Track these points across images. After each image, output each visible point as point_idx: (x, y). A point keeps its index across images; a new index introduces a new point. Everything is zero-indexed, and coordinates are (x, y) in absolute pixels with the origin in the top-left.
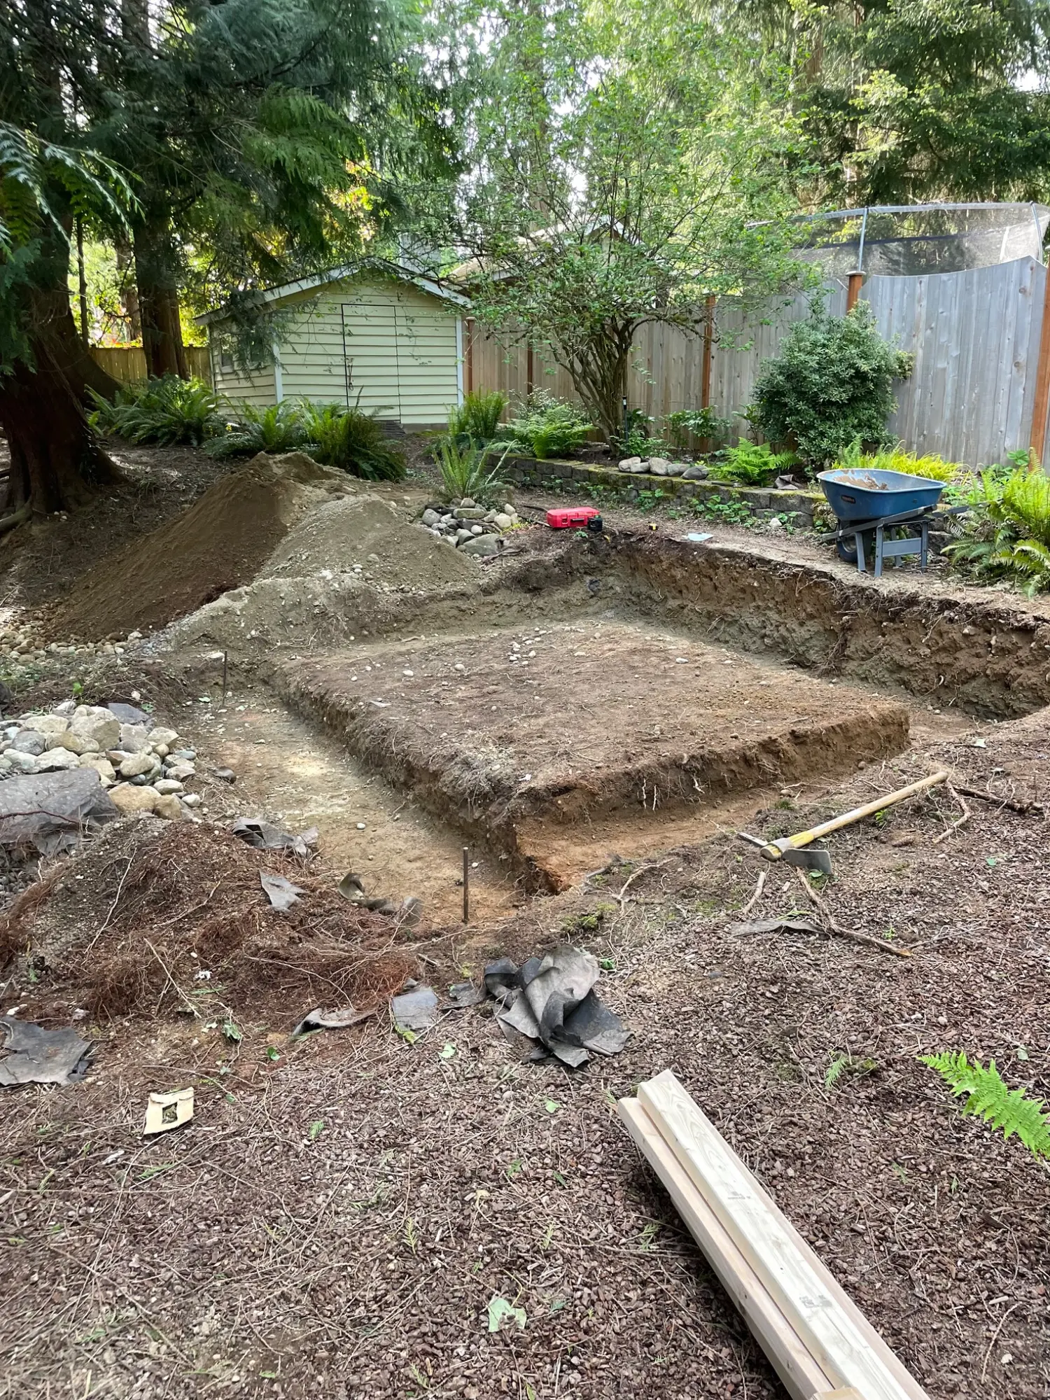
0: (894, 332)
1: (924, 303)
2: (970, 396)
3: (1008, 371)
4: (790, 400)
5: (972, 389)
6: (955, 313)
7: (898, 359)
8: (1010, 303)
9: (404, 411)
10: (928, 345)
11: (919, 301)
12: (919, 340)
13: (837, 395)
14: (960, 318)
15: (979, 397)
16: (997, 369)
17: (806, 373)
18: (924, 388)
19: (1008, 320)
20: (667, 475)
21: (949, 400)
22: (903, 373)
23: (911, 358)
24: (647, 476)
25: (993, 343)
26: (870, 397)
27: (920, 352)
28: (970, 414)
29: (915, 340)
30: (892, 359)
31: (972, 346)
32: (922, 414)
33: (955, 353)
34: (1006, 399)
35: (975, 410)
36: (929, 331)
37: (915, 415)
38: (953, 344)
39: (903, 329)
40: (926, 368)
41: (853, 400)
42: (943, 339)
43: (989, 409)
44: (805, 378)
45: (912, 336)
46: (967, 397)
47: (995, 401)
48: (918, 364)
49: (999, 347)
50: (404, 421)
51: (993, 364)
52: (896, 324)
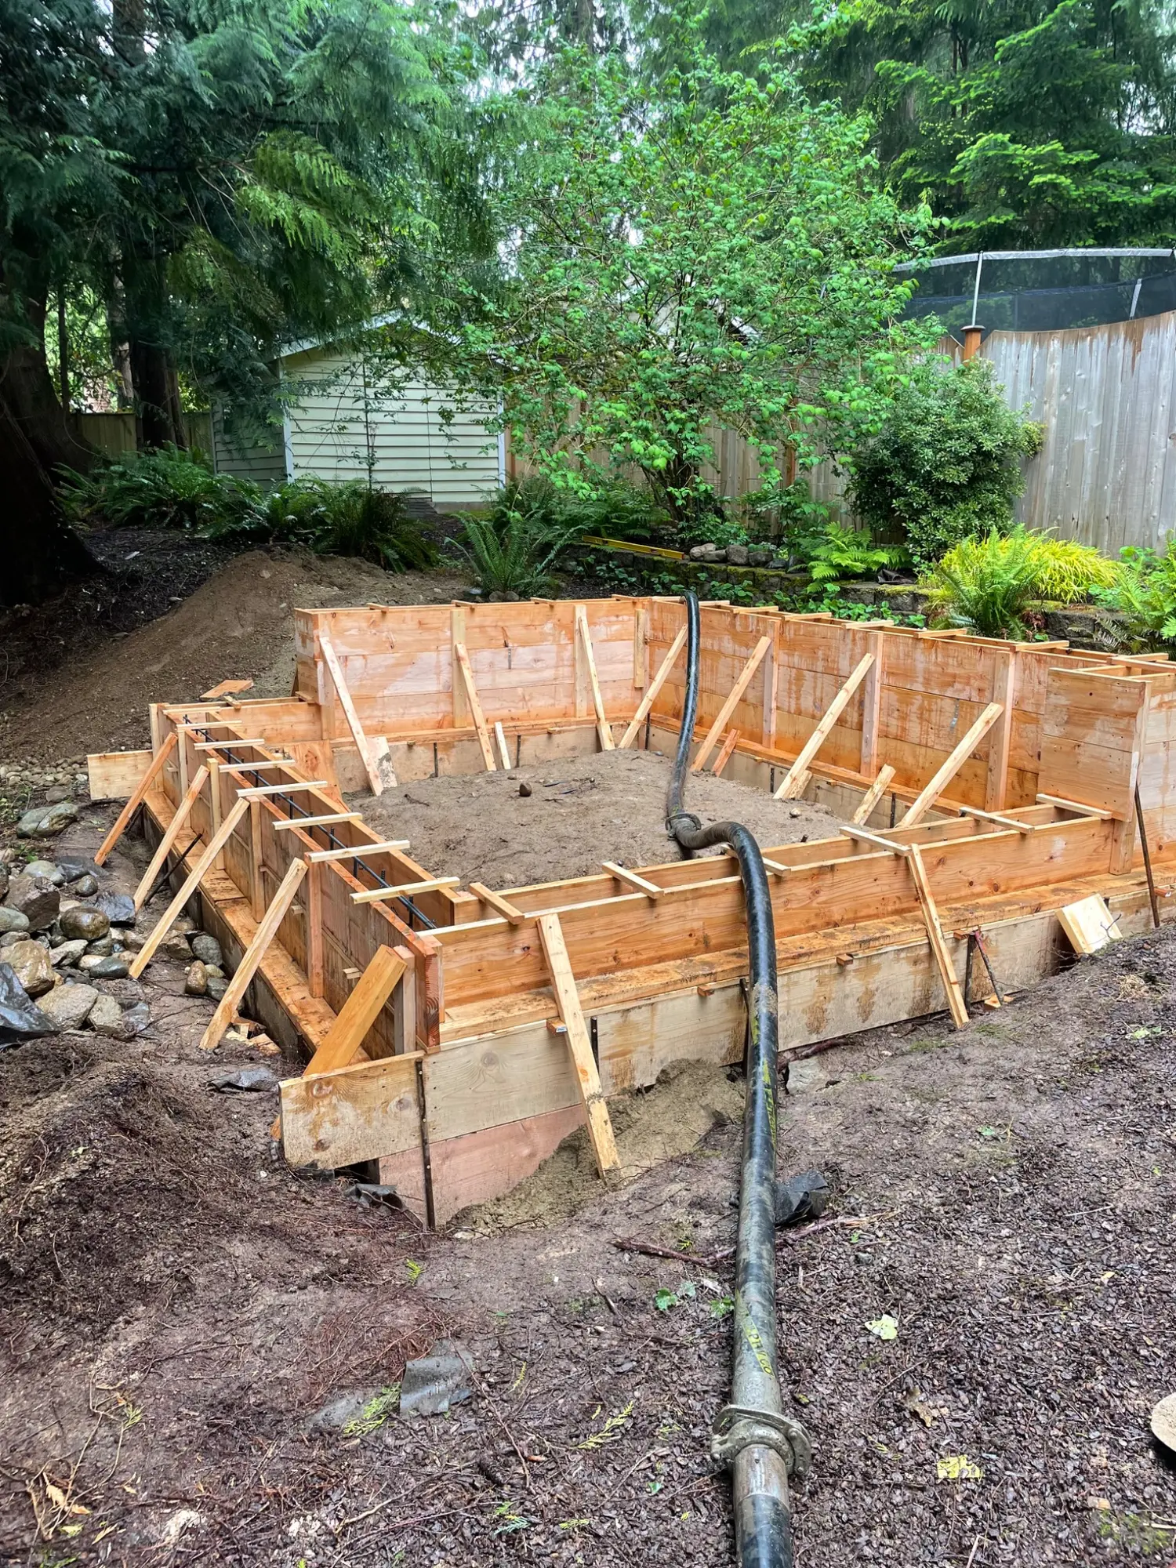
0: (1021, 396)
1: (1057, 363)
2: (1116, 472)
3: (1163, 444)
4: (898, 479)
5: (1117, 468)
6: (1096, 376)
7: (1027, 432)
8: (1165, 364)
9: (436, 487)
10: (1063, 411)
11: (1052, 362)
12: (1051, 408)
13: (956, 475)
14: (1101, 381)
15: (1126, 475)
16: (1149, 443)
17: (916, 447)
18: (1057, 463)
19: (1162, 383)
20: (748, 564)
21: (1088, 479)
22: (1035, 448)
23: (1042, 430)
24: (723, 567)
25: (1144, 409)
26: (993, 478)
27: (1054, 421)
28: (1114, 495)
29: (1046, 407)
30: (1021, 431)
31: (1117, 415)
32: (1055, 496)
33: (1096, 423)
34: (1159, 478)
35: (1122, 490)
36: (1064, 397)
37: (1047, 496)
38: (1093, 413)
39: (1032, 394)
40: (1061, 440)
41: (974, 479)
42: (1081, 407)
43: (1137, 489)
44: (917, 453)
45: (1042, 403)
46: (1111, 475)
47: (1146, 479)
48: (1051, 439)
49: (1152, 417)
50: (436, 499)
51: (1144, 435)
52: (1022, 387)
